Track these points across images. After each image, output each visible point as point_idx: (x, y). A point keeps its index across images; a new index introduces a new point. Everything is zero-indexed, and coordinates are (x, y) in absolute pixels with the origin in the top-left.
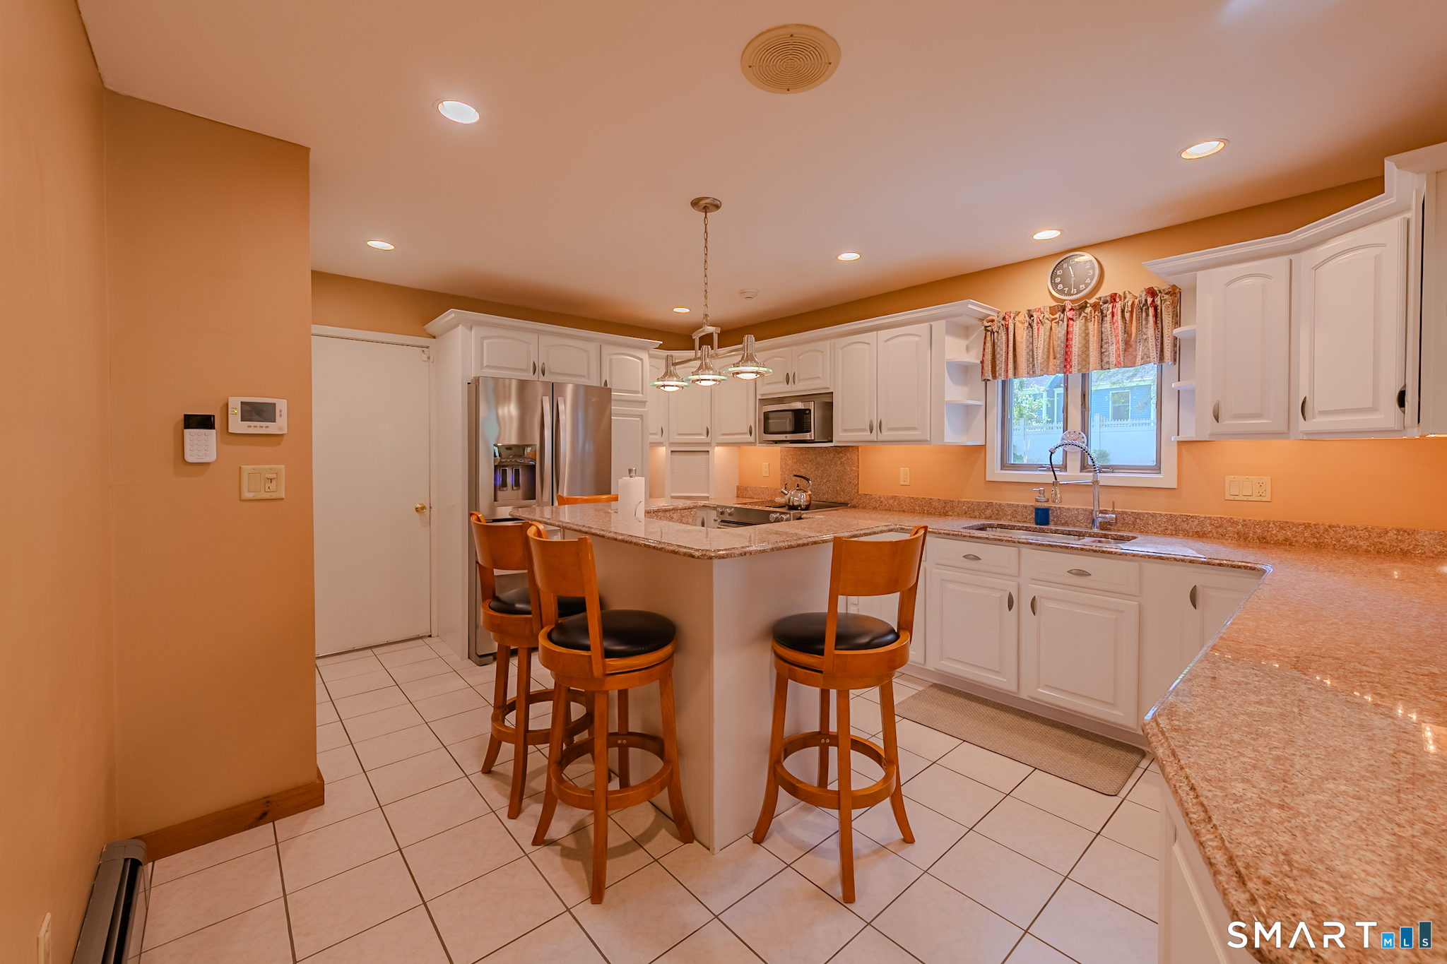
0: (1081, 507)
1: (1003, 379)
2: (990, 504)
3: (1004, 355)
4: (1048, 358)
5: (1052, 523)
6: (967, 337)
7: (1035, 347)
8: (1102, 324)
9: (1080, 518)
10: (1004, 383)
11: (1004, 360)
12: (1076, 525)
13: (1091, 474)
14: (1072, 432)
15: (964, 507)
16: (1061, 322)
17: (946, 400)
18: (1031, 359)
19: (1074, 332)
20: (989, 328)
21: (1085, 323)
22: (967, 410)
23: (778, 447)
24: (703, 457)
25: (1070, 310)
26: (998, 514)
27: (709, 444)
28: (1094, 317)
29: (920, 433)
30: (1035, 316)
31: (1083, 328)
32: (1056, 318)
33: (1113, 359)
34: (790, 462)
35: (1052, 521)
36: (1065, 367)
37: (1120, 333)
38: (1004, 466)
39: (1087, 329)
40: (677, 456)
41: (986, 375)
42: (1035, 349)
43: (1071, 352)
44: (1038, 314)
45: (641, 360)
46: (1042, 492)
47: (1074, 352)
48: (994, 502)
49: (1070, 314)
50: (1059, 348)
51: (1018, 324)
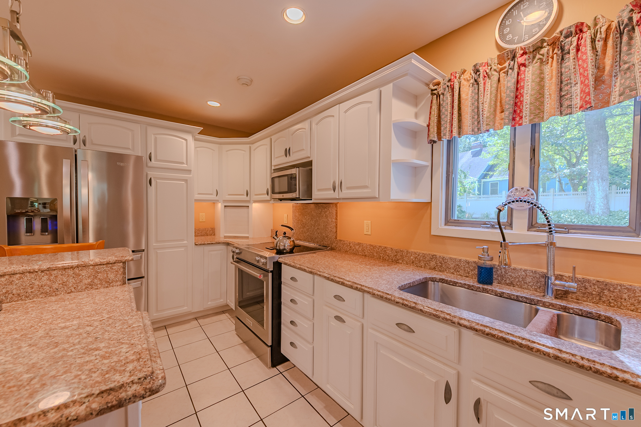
0: (529, 268)
1: (447, 139)
2: (434, 257)
3: (449, 116)
4: (495, 111)
5: (495, 283)
6: (416, 105)
7: (480, 103)
8: (561, 64)
9: (528, 280)
10: (449, 142)
11: (449, 121)
12: (523, 287)
13: (546, 234)
14: (519, 189)
15: (412, 257)
16: (510, 71)
17: (392, 159)
18: (476, 117)
19: (526, 78)
20: (435, 92)
21: (540, 66)
22: (415, 170)
23: (291, 204)
24: (245, 210)
25: (522, 55)
26: (441, 266)
27: (249, 201)
28: (552, 58)
29: (370, 190)
30: (481, 71)
31: (537, 72)
32: (505, 67)
33: (577, 101)
34: (297, 214)
35: (496, 279)
36: (514, 119)
37: (590, 66)
38: (448, 221)
39: (542, 72)
40: (228, 210)
41: (431, 136)
42: (481, 105)
43: (522, 102)
44: (484, 68)
45: (186, 140)
46: (486, 250)
47: (525, 101)
48: (438, 254)
49: (521, 60)
50: (508, 99)
51: (463, 82)
